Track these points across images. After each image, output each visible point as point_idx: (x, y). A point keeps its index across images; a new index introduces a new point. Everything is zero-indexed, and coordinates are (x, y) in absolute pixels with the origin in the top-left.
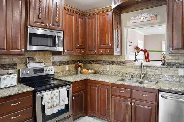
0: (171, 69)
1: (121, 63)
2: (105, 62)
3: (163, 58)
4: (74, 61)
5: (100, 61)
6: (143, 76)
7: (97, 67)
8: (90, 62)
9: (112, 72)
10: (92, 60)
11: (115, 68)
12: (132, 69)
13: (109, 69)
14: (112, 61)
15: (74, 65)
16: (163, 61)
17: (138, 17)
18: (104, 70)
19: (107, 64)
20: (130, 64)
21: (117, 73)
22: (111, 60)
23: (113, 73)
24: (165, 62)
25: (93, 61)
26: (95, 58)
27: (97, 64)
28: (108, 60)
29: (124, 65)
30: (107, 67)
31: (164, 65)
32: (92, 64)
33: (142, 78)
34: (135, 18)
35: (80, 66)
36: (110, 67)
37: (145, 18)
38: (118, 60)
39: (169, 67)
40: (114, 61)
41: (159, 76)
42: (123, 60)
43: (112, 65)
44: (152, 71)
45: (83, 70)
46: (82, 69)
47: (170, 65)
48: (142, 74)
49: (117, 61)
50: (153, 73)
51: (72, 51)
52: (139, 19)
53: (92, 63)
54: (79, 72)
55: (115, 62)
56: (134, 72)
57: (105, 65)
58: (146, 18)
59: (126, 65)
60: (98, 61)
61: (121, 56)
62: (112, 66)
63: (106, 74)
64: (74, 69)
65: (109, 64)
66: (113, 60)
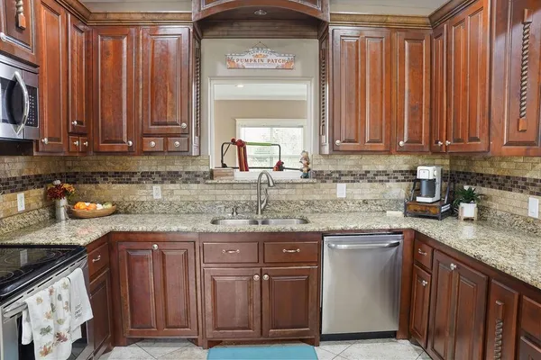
0: (323, 185)
1: (199, 176)
2: (147, 176)
3: (305, 162)
4: (40, 175)
5: (128, 173)
6: (263, 206)
7: (118, 191)
8: (91, 179)
9: (171, 203)
10: (99, 173)
11: (179, 191)
12: (231, 192)
13: (160, 197)
14: (169, 172)
15: (42, 191)
16: (305, 169)
17: (248, 57)
18: (144, 199)
19: (155, 183)
20: (226, 178)
21: (189, 207)
22: (168, 170)
23: (176, 207)
24: (309, 170)
25: (104, 175)
26: (109, 165)
27: (119, 183)
28: (159, 170)
29: (210, 181)
30: (157, 191)
31: (306, 177)
32: (100, 185)
33: (262, 211)
34: (240, 58)
35: (65, 193)
36: (163, 190)
37: (265, 61)
38: (190, 169)
39: (320, 181)
40: (177, 172)
41: (299, 204)
42: (205, 169)
43: (172, 183)
44: (281, 194)
45: (78, 205)
46: (72, 202)
47: (321, 177)
48: (262, 203)
49: (187, 173)
50: (284, 198)
51: (60, 141)
52: (251, 60)
53: (99, 179)
54: (62, 213)
55: (181, 176)
56: (237, 199)
57: (148, 186)
58: (269, 61)
59: (214, 181)
60: (124, 173)
61: (199, 158)
62: (171, 186)
63: (150, 210)
64: (41, 204)
65: (162, 183)
66: (173, 169)
